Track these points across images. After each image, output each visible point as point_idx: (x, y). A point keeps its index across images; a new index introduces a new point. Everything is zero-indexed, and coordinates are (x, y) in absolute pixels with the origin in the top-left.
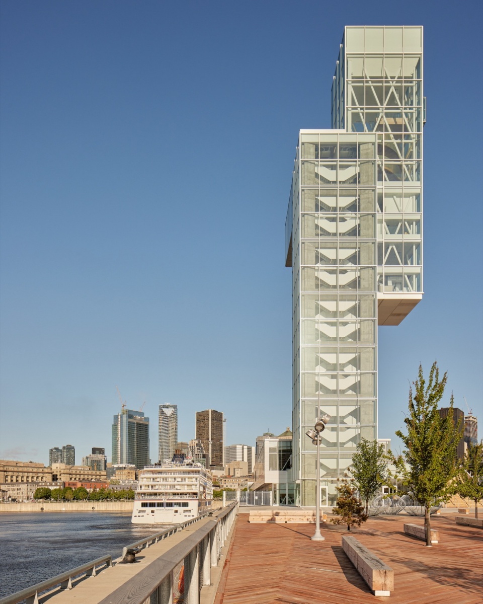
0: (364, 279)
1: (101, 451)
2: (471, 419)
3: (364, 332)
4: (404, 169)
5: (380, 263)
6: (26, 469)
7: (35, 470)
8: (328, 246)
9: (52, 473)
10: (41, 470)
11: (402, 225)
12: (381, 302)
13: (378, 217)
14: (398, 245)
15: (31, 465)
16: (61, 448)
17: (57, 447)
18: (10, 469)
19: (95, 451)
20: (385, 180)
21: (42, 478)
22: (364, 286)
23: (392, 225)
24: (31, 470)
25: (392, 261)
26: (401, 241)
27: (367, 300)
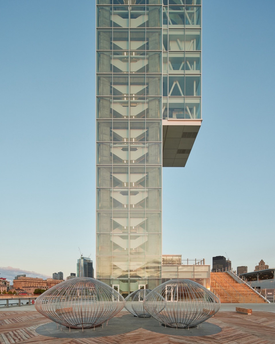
0: (151, 109)
1: (74, 275)
2: (229, 262)
3: (151, 154)
4: (186, 16)
5: (165, 94)
6: (35, 281)
7: (39, 281)
8: (121, 82)
9: (46, 283)
10: (41, 281)
11: (184, 64)
12: (166, 128)
13: (163, 55)
14: (181, 80)
15: (37, 279)
16: (57, 273)
17: (56, 272)
18: (27, 281)
19: (72, 274)
20: (170, 24)
21: (42, 285)
22: (151, 115)
23: (176, 63)
24: (37, 281)
25: (176, 93)
26: (183, 76)
27: (154, 127)
